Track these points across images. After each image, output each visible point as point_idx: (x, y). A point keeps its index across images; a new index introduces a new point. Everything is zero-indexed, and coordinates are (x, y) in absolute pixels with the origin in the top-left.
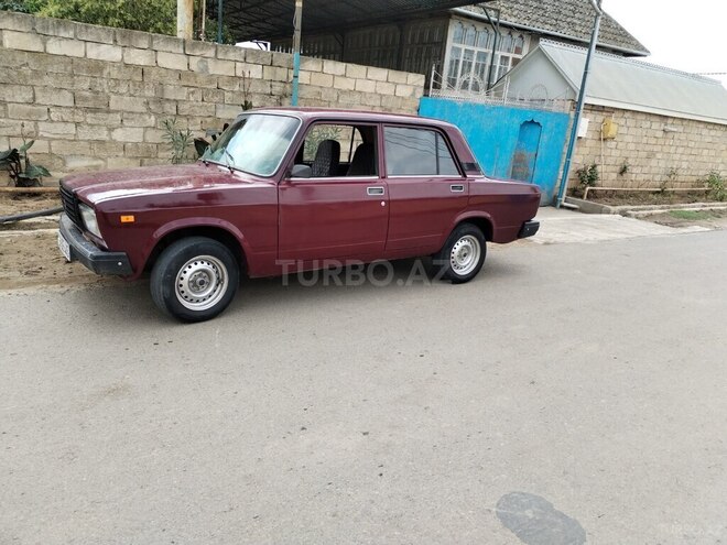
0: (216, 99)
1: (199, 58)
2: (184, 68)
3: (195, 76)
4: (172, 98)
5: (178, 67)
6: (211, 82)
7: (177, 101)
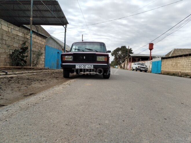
0: (14, 41)
1: (10, 28)
2: (7, 30)
3: (10, 33)
4: (5, 39)
5: (6, 30)
6: (12, 35)
7: (6, 40)
